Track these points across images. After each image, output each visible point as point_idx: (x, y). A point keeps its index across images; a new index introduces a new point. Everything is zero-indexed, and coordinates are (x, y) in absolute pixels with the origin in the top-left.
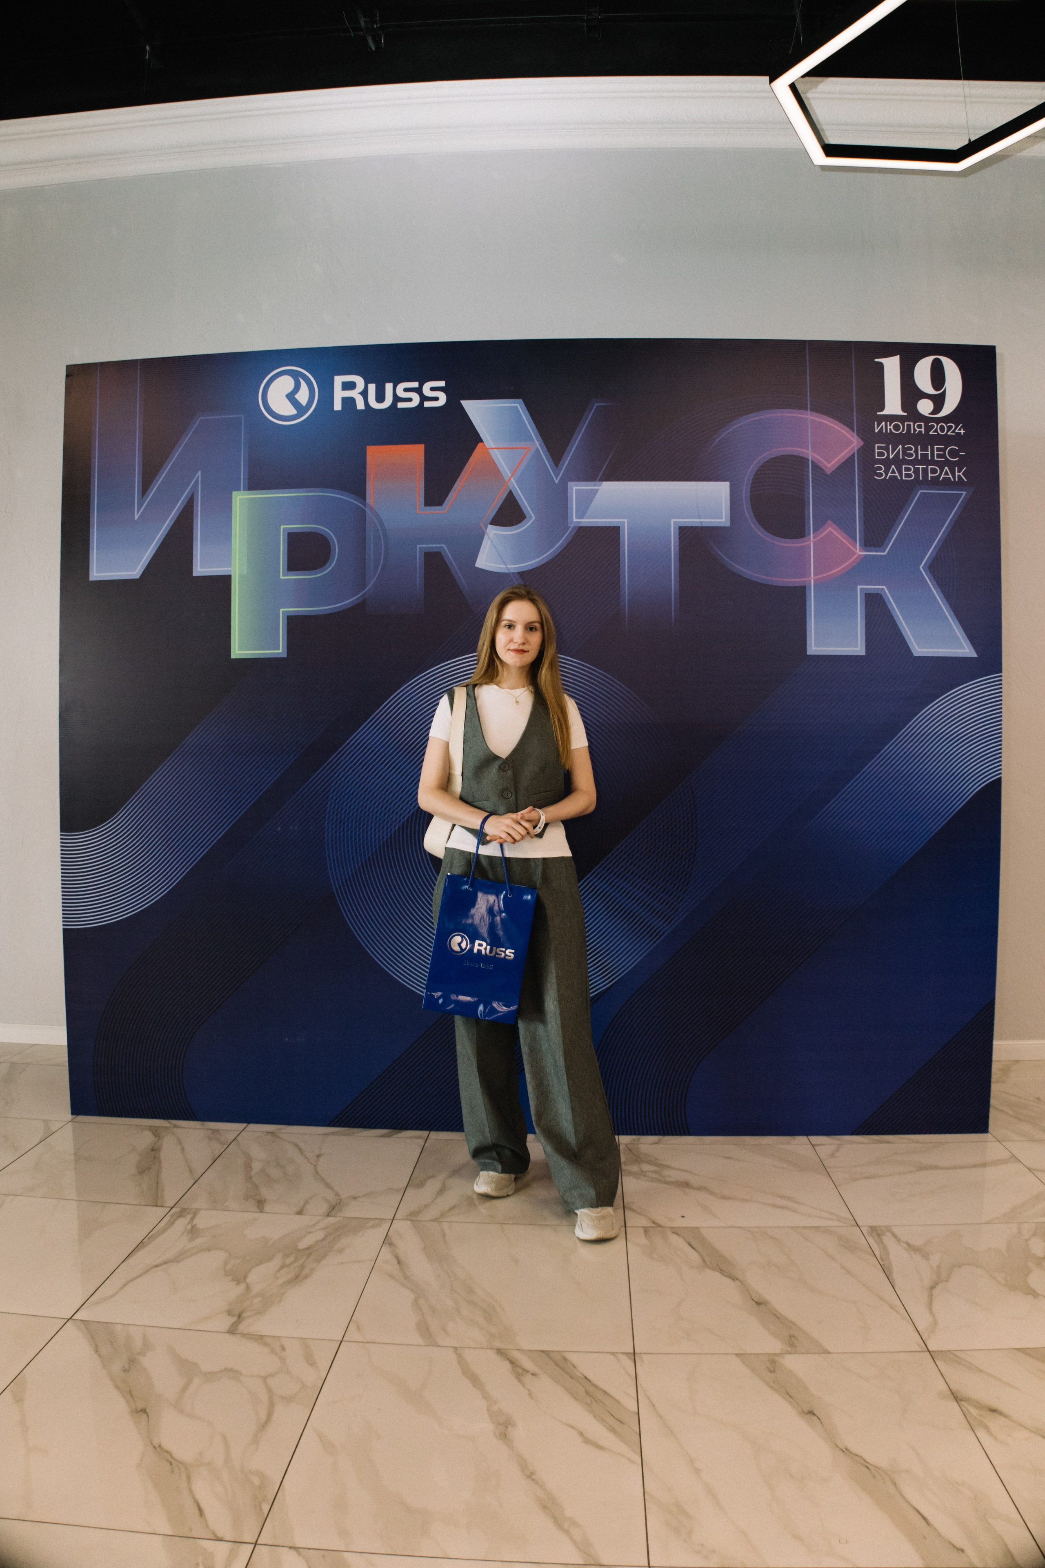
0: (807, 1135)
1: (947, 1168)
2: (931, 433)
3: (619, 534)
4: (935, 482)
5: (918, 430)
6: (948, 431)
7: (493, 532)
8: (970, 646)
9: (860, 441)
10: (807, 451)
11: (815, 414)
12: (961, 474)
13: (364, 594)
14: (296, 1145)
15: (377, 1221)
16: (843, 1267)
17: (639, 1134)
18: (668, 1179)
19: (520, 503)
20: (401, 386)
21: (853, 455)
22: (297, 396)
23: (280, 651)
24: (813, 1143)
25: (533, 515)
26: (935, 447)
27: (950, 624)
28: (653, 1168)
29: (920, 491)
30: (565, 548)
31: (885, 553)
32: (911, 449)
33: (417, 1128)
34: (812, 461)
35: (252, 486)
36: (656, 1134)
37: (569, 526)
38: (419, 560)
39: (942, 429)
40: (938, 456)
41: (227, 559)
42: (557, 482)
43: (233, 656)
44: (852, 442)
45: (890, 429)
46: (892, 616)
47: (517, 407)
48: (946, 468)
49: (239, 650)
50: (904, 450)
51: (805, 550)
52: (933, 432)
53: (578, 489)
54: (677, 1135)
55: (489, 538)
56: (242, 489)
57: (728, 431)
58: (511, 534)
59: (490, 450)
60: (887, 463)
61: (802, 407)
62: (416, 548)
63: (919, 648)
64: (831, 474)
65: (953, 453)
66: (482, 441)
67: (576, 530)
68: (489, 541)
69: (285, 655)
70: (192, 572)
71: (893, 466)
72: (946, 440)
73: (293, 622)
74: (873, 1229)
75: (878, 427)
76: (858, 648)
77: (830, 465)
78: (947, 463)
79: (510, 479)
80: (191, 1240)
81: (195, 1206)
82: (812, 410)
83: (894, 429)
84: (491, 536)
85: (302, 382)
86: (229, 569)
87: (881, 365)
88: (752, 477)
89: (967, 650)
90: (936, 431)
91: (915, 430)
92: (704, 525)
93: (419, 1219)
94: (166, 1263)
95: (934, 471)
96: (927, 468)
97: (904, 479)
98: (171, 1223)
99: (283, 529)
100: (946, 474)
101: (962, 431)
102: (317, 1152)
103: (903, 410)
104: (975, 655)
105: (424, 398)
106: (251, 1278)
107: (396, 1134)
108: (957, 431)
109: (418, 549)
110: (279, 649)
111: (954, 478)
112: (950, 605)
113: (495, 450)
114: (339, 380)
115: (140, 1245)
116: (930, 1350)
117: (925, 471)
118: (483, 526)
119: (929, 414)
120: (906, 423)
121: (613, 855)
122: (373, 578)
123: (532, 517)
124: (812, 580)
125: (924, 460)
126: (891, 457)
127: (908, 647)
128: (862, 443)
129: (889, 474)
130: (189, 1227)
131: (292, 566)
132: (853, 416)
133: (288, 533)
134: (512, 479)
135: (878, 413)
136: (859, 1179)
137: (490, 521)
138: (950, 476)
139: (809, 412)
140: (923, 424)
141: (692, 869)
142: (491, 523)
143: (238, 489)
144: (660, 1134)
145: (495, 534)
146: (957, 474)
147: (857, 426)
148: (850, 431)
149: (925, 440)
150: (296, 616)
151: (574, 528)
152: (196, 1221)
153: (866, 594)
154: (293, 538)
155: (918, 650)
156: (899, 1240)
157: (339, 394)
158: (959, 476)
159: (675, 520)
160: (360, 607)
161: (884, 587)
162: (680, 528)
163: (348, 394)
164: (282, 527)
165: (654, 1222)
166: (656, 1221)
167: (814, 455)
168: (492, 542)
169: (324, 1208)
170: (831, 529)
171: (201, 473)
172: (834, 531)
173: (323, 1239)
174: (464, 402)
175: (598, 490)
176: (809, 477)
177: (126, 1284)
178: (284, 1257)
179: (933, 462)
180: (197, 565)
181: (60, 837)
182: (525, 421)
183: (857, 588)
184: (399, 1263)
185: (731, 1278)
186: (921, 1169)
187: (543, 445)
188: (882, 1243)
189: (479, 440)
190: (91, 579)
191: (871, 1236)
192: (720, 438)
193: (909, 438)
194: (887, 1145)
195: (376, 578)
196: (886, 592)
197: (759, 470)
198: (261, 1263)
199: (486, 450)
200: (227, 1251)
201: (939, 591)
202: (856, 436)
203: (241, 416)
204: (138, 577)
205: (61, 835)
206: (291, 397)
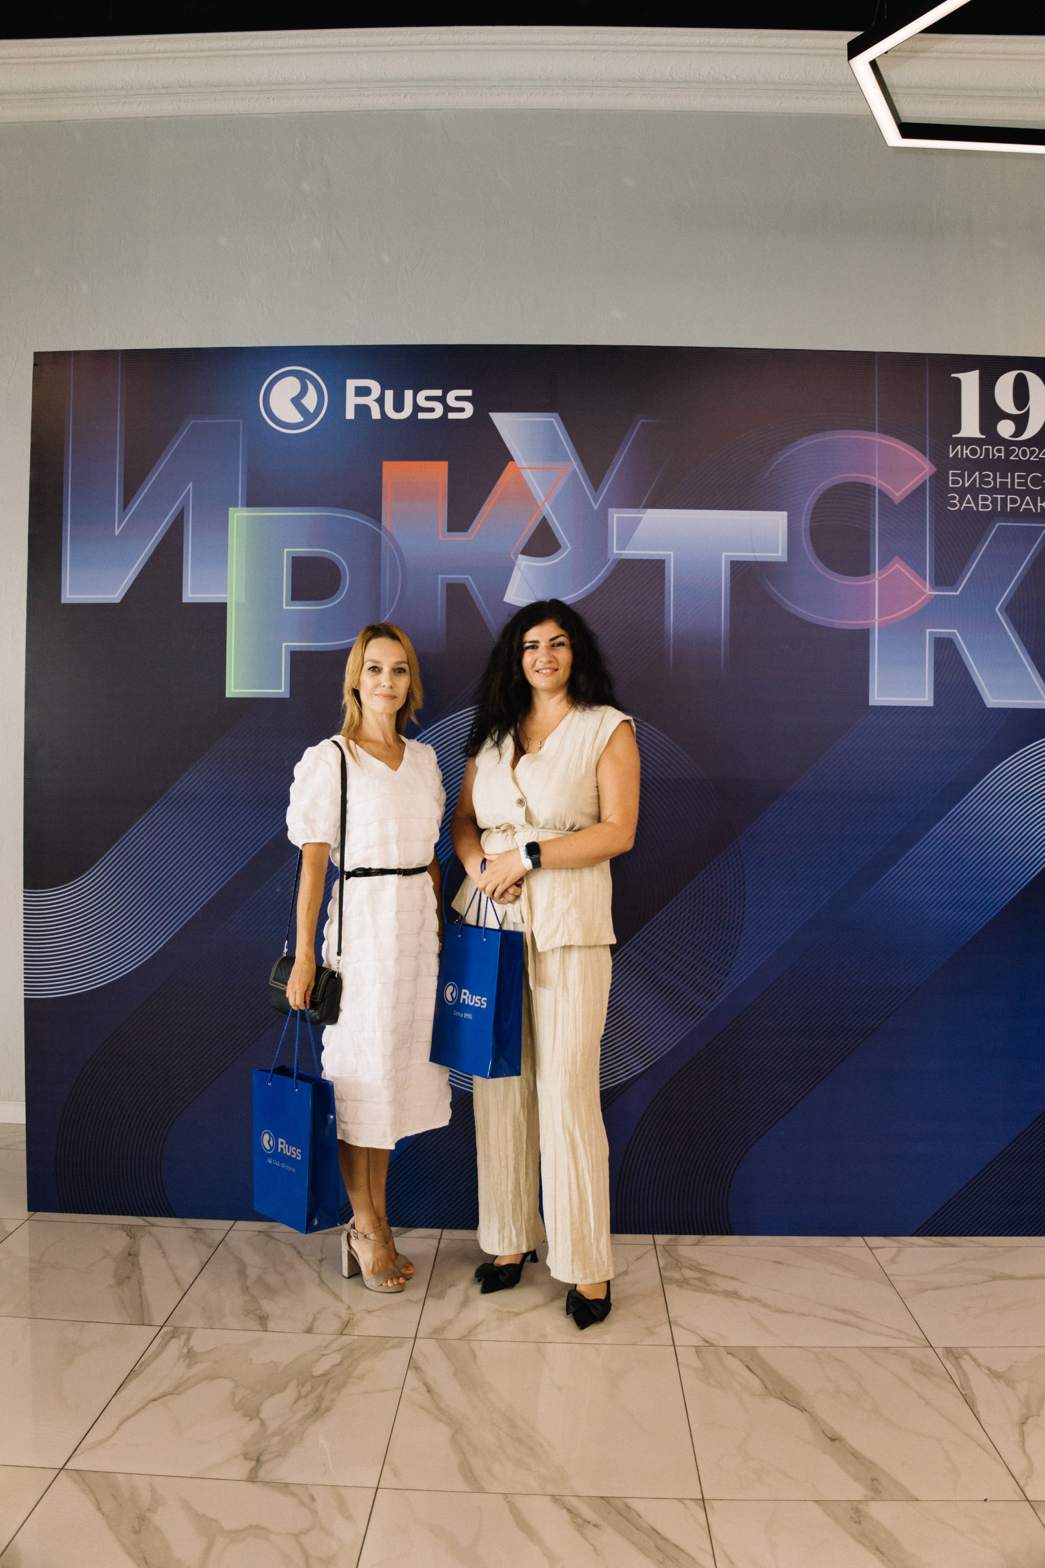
0: (862, 1235)
1: (1023, 1279)
2: (1011, 458)
3: (665, 568)
4: (1015, 514)
5: (997, 455)
6: (1030, 456)
7: (524, 563)
9: (933, 467)
10: (873, 478)
11: (881, 435)
12: (1043, 504)
14: (295, 1248)
15: (397, 1340)
16: (921, 1397)
17: (676, 1234)
18: (715, 1288)
19: (554, 530)
20: (423, 394)
21: (925, 483)
22: (304, 401)
23: (283, 690)
24: (870, 1245)
25: (568, 544)
26: (1016, 474)
27: (1028, 673)
28: (697, 1275)
29: (998, 524)
30: (604, 582)
31: (957, 593)
32: (989, 476)
33: (428, 1226)
34: (879, 490)
35: (251, 502)
36: (695, 1234)
37: (609, 557)
38: (440, 592)
39: (1024, 453)
40: (1019, 484)
41: (223, 585)
42: (596, 508)
43: (228, 695)
44: (924, 469)
45: (966, 453)
46: (964, 664)
47: (552, 421)
48: (1028, 497)
49: (235, 688)
50: (982, 477)
51: (870, 588)
52: (1014, 457)
53: (621, 517)
54: (718, 1234)
55: (520, 569)
56: (240, 504)
57: (787, 455)
58: (545, 566)
59: (521, 470)
60: (962, 492)
61: (870, 428)
62: (438, 578)
63: (993, 698)
64: (899, 504)
65: (1035, 481)
66: (513, 460)
67: (617, 562)
68: (520, 573)
69: (288, 696)
70: (181, 598)
71: (969, 496)
72: (1027, 467)
73: (296, 657)
74: (949, 1351)
75: (953, 451)
76: (925, 698)
77: (898, 495)
78: (1028, 492)
79: (544, 503)
80: (189, 1367)
81: (187, 1324)
82: (879, 432)
83: (971, 453)
84: (522, 567)
85: (310, 386)
86: (225, 596)
87: (958, 381)
88: (812, 507)
90: (1017, 456)
91: (994, 455)
92: (759, 560)
93: (442, 1337)
94: (164, 1395)
95: (1013, 501)
96: (1006, 498)
97: (980, 510)
98: (163, 1346)
99: (287, 552)
100: (1027, 504)
102: (319, 1256)
103: (982, 432)
105: (448, 409)
106: (262, 1415)
107: (405, 1233)
108: (1040, 456)
109: (440, 580)
110: (281, 689)
111: (1036, 509)
112: (1029, 653)
113: (528, 470)
114: (351, 384)
115: (131, 1374)
116: (1030, 1499)
117: (1004, 501)
118: (512, 554)
119: (1011, 437)
120: (984, 447)
121: (651, 924)
122: (390, 609)
123: (568, 548)
124: (877, 623)
125: (1004, 489)
126: (967, 485)
127: (981, 698)
128: (934, 469)
129: (964, 505)
130: (185, 1350)
131: (297, 595)
132: (925, 438)
133: (293, 557)
134: (546, 503)
135: (954, 436)
136: (925, 1290)
137: (520, 550)
138: (1032, 507)
139: (877, 434)
140: (1003, 448)
141: (739, 940)
142: (522, 553)
143: (237, 506)
144: (699, 1234)
145: (525, 565)
146: (1039, 504)
147: (930, 450)
148: (923, 456)
149: (1004, 466)
150: (300, 652)
151: (614, 560)
152: (192, 1343)
153: (936, 639)
154: (298, 563)
155: (992, 700)
156: (979, 1365)
157: (352, 401)
158: (1041, 506)
159: (728, 554)
161: (955, 631)
162: (732, 562)
163: (362, 400)
164: (286, 550)
165: (705, 1341)
166: (707, 1339)
167: (880, 481)
168: (522, 573)
169: (336, 1325)
170: (898, 566)
171: (193, 487)
172: (899, 567)
173: (340, 1364)
174: (493, 415)
175: (642, 518)
176: (875, 506)
177: (121, 1424)
178: (298, 1386)
179: (1013, 491)
180: (187, 591)
181: (23, 894)
182: (562, 437)
183: (925, 632)
184: (429, 1391)
185: (798, 1409)
186: (995, 1278)
187: (582, 466)
188: (960, 1367)
189: (509, 458)
190: (63, 601)
191: (948, 1359)
192: (778, 461)
193: (986, 464)
194: (952, 1248)
195: (392, 610)
196: (957, 637)
197: (820, 499)
198: (273, 1394)
199: (517, 470)
200: (232, 1379)
201: (1017, 635)
202: (928, 461)
203: (241, 421)
204: (118, 601)
205: (24, 892)
206: (297, 401)
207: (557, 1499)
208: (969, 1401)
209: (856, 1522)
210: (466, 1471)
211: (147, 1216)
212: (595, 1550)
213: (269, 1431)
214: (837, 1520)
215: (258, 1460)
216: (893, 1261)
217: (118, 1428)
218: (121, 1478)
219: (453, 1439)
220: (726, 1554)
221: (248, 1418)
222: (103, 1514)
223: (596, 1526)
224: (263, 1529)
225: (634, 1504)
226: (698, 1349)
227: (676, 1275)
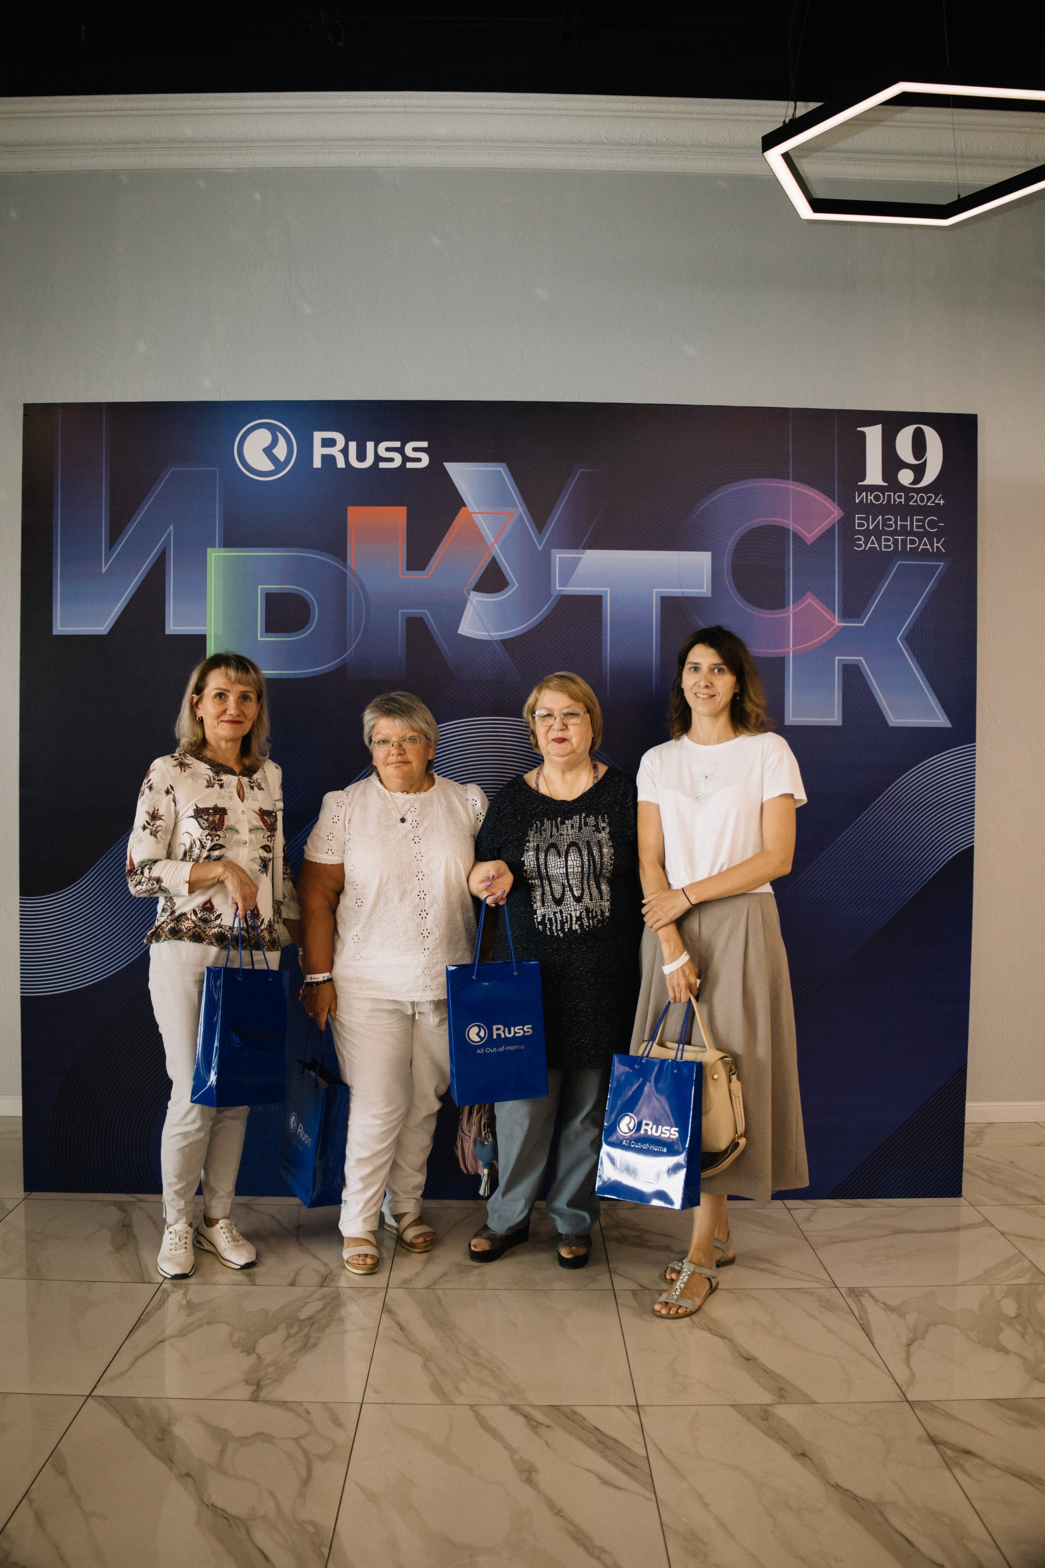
0: (782, 1199)
1: (920, 1232)
2: (911, 503)
3: (602, 602)
4: (914, 554)
5: (898, 500)
6: (927, 502)
7: (475, 598)
8: (945, 716)
9: (841, 511)
10: (788, 522)
11: (795, 483)
12: (939, 545)
13: (346, 657)
14: (273, 1216)
15: (371, 1290)
16: (825, 1326)
18: (650, 1244)
19: (502, 569)
20: (383, 446)
21: (834, 525)
22: (275, 451)
24: (789, 1206)
25: (515, 582)
26: (915, 517)
27: (926, 695)
28: (635, 1233)
29: (899, 562)
30: (548, 616)
31: (863, 625)
32: (890, 520)
34: (793, 532)
35: (228, 543)
37: (552, 593)
38: (401, 626)
39: (922, 502)
40: (917, 527)
41: (202, 619)
42: (540, 549)
44: (833, 513)
45: (871, 499)
46: (868, 687)
47: (500, 471)
48: (925, 539)
50: (884, 521)
51: (784, 621)
52: (913, 502)
53: (563, 557)
55: (472, 604)
56: (217, 546)
57: (710, 501)
58: (494, 602)
59: (473, 515)
60: (867, 534)
61: (784, 476)
62: (398, 613)
63: (895, 718)
64: (811, 545)
65: (932, 524)
66: (466, 506)
67: (559, 597)
68: (472, 609)
70: (164, 630)
71: (873, 537)
72: (925, 511)
74: (852, 1291)
75: (858, 497)
76: (835, 719)
77: (810, 537)
78: (926, 533)
79: (493, 545)
80: (189, 1315)
82: (793, 480)
83: (874, 499)
84: (474, 603)
85: (281, 438)
86: (204, 628)
87: (863, 434)
88: (733, 548)
89: (942, 720)
90: (916, 501)
91: (895, 501)
92: (686, 595)
93: (412, 1287)
94: (170, 1338)
95: (913, 542)
96: (906, 539)
97: (883, 550)
98: (165, 1299)
99: (261, 588)
100: (924, 545)
101: (942, 502)
103: (884, 480)
104: (948, 725)
105: (406, 459)
106: (257, 1351)
108: (936, 501)
109: (400, 615)
111: (933, 549)
112: (926, 676)
113: (479, 515)
114: (318, 436)
115: (139, 1322)
116: (909, 1400)
117: (904, 542)
118: (465, 592)
119: (910, 484)
120: (886, 493)
122: (355, 642)
123: (515, 585)
124: (791, 651)
125: (904, 531)
126: (871, 528)
127: (884, 718)
128: (842, 514)
129: (869, 545)
130: (184, 1302)
131: (271, 627)
132: (834, 486)
133: (266, 593)
134: (495, 545)
135: (859, 483)
136: (835, 1242)
137: (472, 587)
138: (929, 547)
139: (791, 482)
140: (903, 494)
142: (473, 590)
143: (215, 547)
145: (477, 600)
146: (935, 545)
147: (838, 497)
148: (831, 501)
149: (904, 511)
150: (274, 679)
151: (557, 596)
152: (189, 1297)
153: (844, 665)
154: (271, 599)
155: (894, 720)
156: (877, 1301)
157: (318, 451)
158: (937, 547)
159: (659, 590)
160: (340, 671)
161: (861, 658)
162: (662, 597)
163: (328, 451)
164: (260, 587)
165: (641, 1286)
166: (643, 1284)
167: (795, 525)
168: (474, 608)
169: (316, 1279)
170: (810, 600)
171: (174, 527)
172: (812, 602)
173: (322, 1310)
174: (447, 465)
175: (581, 558)
176: (789, 547)
177: (136, 1360)
178: (287, 1328)
179: (912, 534)
180: (169, 623)
181: (19, 901)
182: (509, 485)
183: (834, 658)
184: (401, 1329)
185: (720, 1337)
186: (896, 1232)
187: (527, 511)
188: (861, 1304)
189: (462, 504)
190: (55, 633)
191: (850, 1297)
192: (703, 507)
193: (890, 509)
194: (861, 1209)
195: (357, 641)
196: (863, 663)
197: (740, 540)
198: (266, 1334)
199: (469, 515)
200: (228, 1324)
201: (916, 662)
202: (836, 505)
203: (217, 469)
204: (106, 633)
205: (21, 899)
206: (268, 451)
207: (515, 1408)
208: (866, 1330)
209: (764, 1420)
210: (437, 1388)
211: (135, 1193)
212: (547, 1444)
213: (266, 1362)
214: (748, 1419)
215: (258, 1385)
216: (808, 1219)
217: (133, 1364)
218: (141, 1401)
219: (425, 1366)
220: (655, 1445)
221: (245, 1354)
222: (130, 1427)
223: (548, 1427)
224: (268, 1435)
225: (579, 1410)
226: (634, 1293)
227: (615, 1233)
